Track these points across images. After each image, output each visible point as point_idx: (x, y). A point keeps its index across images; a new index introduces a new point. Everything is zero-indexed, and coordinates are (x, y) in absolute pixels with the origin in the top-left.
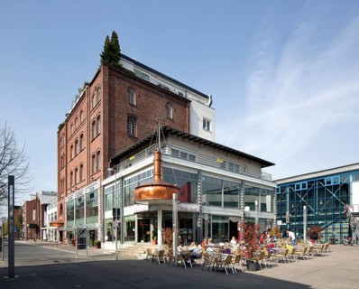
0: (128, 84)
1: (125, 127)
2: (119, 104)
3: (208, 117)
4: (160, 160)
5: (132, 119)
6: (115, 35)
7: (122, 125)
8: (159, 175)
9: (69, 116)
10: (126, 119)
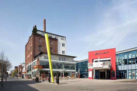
0: (39, 38)
1: (38, 49)
2: (37, 43)
3: (64, 43)
4: (38, 60)
5: (40, 46)
6: (35, 26)
7: (37, 48)
8: (38, 63)
9: (27, 43)
10: (38, 47)
